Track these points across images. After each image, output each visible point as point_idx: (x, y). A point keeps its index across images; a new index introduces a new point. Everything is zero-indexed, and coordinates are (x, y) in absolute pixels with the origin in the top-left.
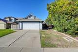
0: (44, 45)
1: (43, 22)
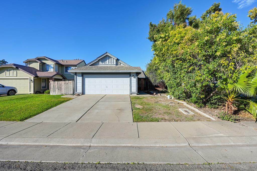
0: (138, 119)
1: (138, 74)
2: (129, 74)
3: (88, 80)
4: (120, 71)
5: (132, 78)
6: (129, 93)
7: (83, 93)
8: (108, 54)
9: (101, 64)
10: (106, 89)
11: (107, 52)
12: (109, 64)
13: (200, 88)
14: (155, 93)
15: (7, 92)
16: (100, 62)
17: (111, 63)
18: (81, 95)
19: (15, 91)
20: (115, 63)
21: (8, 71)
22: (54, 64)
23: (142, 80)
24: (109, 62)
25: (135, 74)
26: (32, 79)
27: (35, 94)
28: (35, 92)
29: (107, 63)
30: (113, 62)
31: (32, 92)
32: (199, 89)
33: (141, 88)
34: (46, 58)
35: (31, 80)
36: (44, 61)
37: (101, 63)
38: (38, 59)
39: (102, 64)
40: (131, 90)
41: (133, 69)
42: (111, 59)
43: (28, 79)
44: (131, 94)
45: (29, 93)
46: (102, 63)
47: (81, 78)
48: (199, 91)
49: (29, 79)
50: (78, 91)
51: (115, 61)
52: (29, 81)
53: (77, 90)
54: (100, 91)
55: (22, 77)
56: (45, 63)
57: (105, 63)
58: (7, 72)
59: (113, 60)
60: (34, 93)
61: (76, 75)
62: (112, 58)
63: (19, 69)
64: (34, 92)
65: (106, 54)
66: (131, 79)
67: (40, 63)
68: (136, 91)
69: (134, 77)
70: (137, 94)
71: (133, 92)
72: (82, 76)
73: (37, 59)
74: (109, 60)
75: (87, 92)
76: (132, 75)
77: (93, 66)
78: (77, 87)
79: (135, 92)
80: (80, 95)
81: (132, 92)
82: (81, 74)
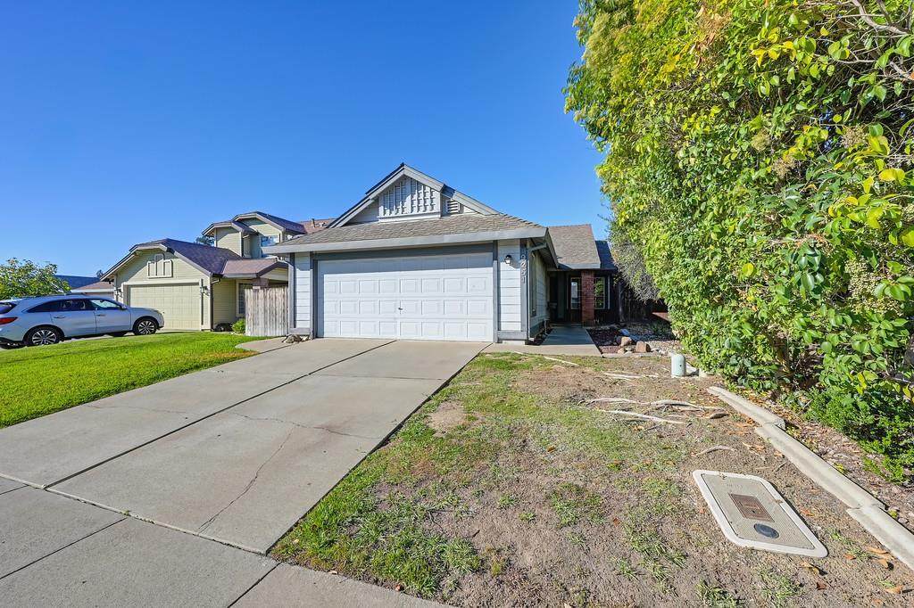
2: (489, 250)
3: (333, 283)
4: (447, 239)
5: (505, 266)
6: (489, 337)
7: (317, 333)
8: (408, 172)
9: (385, 216)
10: (395, 318)
11: (403, 165)
12: (415, 212)
13: (890, 316)
14: (629, 339)
15: (133, 323)
16: (381, 209)
17: (422, 209)
18: (307, 340)
19: (156, 321)
20: (437, 208)
21: (153, 261)
22: (281, 232)
23: (584, 277)
24: (416, 203)
25: (518, 249)
26: (207, 283)
27: (216, 330)
28: (214, 327)
29: (408, 210)
30: (428, 202)
31: (207, 326)
32: (887, 325)
33: (583, 315)
34: (258, 216)
35: (206, 288)
36: (254, 228)
37: (385, 213)
38: (241, 222)
39: (387, 215)
40: (499, 322)
41: (505, 227)
42: (422, 191)
43: (197, 284)
44: (499, 341)
45: (200, 328)
46: (388, 211)
47: (308, 274)
48: (880, 340)
49: (200, 283)
50: (299, 325)
51: (437, 195)
52: (198, 289)
53: (295, 320)
54: (375, 326)
55: (184, 277)
56: (257, 234)
57: (400, 210)
58: (153, 266)
59: (428, 195)
60: (212, 327)
61: (294, 265)
62: (425, 186)
63: (176, 253)
64: (212, 324)
65: (401, 174)
66: (499, 271)
67: (243, 234)
68: (522, 326)
69: (514, 264)
70: (528, 343)
71: (509, 333)
72: (314, 267)
73: (234, 222)
74: (415, 197)
75: (329, 328)
76: (502, 251)
77: (353, 228)
78: (298, 309)
79: (515, 332)
80: (305, 338)
81: (505, 332)
82: (308, 260)
